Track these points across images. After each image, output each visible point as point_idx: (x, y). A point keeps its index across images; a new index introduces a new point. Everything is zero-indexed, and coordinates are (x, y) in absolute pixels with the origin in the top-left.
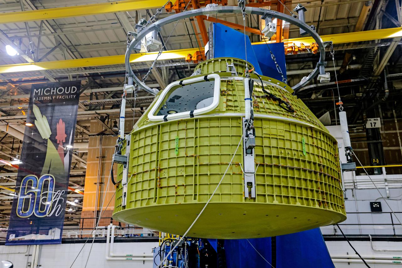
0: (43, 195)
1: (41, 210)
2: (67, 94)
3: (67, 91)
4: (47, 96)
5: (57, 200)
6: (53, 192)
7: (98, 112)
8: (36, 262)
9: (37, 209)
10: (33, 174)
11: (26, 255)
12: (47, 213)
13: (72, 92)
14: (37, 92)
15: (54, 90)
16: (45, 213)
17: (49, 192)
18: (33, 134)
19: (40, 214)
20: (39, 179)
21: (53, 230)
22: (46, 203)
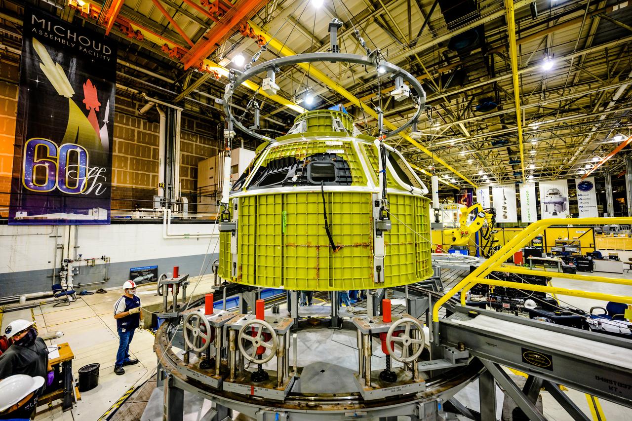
0: (70, 169)
1: (70, 186)
2: (95, 51)
3: (96, 47)
4: (61, 37)
5: (94, 177)
6: (87, 167)
8: (72, 243)
9: (62, 182)
11: (51, 237)
12: (81, 190)
13: (104, 52)
14: (38, 21)
15: (72, 34)
16: (78, 190)
17: (79, 165)
19: (68, 190)
20: (59, 147)
21: (94, 210)
22: (78, 179)
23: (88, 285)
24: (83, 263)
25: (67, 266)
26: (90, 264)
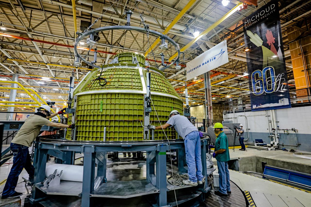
0: (268, 80)
1: (269, 89)
2: (268, 13)
3: (268, 10)
4: (254, 21)
5: (279, 80)
6: (275, 76)
7: (294, 19)
8: (274, 120)
9: (266, 89)
10: (258, 69)
11: (266, 116)
12: (274, 90)
13: (271, 9)
14: (247, 23)
15: (257, 15)
16: (273, 90)
17: (271, 77)
18: (250, 47)
19: (269, 91)
20: (262, 71)
21: (282, 100)
22: (272, 84)
23: (287, 146)
24: (282, 132)
25: (274, 132)
26: (286, 132)
